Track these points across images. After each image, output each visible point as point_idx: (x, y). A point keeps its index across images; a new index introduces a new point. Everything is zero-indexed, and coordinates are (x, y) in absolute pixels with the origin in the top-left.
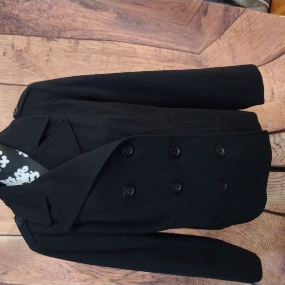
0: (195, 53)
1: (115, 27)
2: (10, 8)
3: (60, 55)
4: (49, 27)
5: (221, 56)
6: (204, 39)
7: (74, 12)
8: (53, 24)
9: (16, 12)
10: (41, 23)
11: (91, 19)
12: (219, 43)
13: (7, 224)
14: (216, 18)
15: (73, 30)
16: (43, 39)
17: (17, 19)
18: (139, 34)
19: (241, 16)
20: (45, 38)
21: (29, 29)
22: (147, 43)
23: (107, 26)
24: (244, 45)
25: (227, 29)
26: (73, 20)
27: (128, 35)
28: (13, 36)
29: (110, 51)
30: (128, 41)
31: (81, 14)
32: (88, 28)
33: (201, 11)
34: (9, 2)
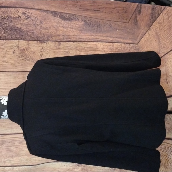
0: (135, 44)
1: (83, 32)
2: (15, 24)
3: (49, 51)
4: (41, 35)
5: (151, 43)
6: (140, 31)
7: (57, 24)
8: (43, 33)
9: (19, 26)
10: (36, 32)
11: (68, 28)
12: (149, 33)
13: (22, 159)
14: (146, 15)
15: (56, 36)
16: (38, 42)
17: (20, 30)
18: (99, 35)
19: (163, 12)
20: (39, 42)
21: (28, 36)
22: (104, 41)
23: (78, 31)
24: (165, 32)
25: (154, 22)
26: (56, 30)
27: (92, 36)
28: (18, 41)
29: (81, 48)
30: (92, 41)
31: (61, 25)
32: (67, 34)
33: (137, 11)
34: (14, 20)
